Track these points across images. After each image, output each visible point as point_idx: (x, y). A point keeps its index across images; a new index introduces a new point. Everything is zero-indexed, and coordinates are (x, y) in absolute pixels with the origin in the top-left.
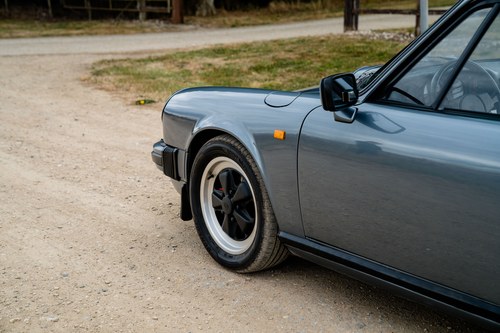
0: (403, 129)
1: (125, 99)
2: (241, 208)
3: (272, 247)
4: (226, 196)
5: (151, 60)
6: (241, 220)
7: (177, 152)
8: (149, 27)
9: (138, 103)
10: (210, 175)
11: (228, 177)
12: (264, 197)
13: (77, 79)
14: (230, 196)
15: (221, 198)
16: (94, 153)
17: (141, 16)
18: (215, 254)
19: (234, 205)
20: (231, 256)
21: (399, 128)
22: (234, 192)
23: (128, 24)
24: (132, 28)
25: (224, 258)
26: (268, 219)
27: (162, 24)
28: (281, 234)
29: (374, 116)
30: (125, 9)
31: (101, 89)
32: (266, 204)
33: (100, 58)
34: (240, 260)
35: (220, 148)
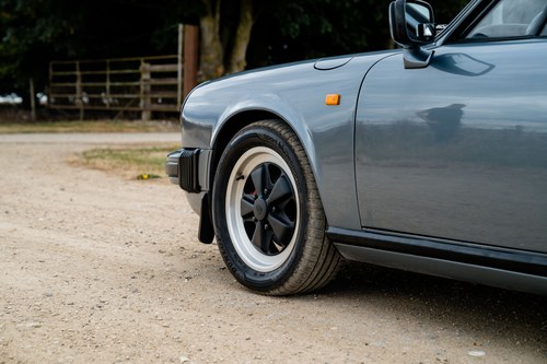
0: (492, 67)
1: (124, 175)
2: (278, 210)
3: (317, 253)
4: (260, 197)
5: (156, 150)
6: (278, 226)
7: (198, 152)
8: (153, 126)
9: (140, 178)
10: (240, 176)
11: (263, 172)
12: (310, 186)
13: (64, 162)
14: (265, 197)
15: (252, 202)
16: (85, 212)
17: (145, 115)
18: (241, 275)
19: (269, 208)
20: (262, 274)
21: (488, 67)
22: (269, 191)
23: (128, 124)
24: (133, 127)
25: (254, 278)
26: (313, 214)
27: (170, 124)
28: (331, 230)
29: (455, 58)
30: (126, 108)
31: (94, 168)
32: (312, 195)
33: (94, 147)
34: (274, 277)
35: (255, 135)
